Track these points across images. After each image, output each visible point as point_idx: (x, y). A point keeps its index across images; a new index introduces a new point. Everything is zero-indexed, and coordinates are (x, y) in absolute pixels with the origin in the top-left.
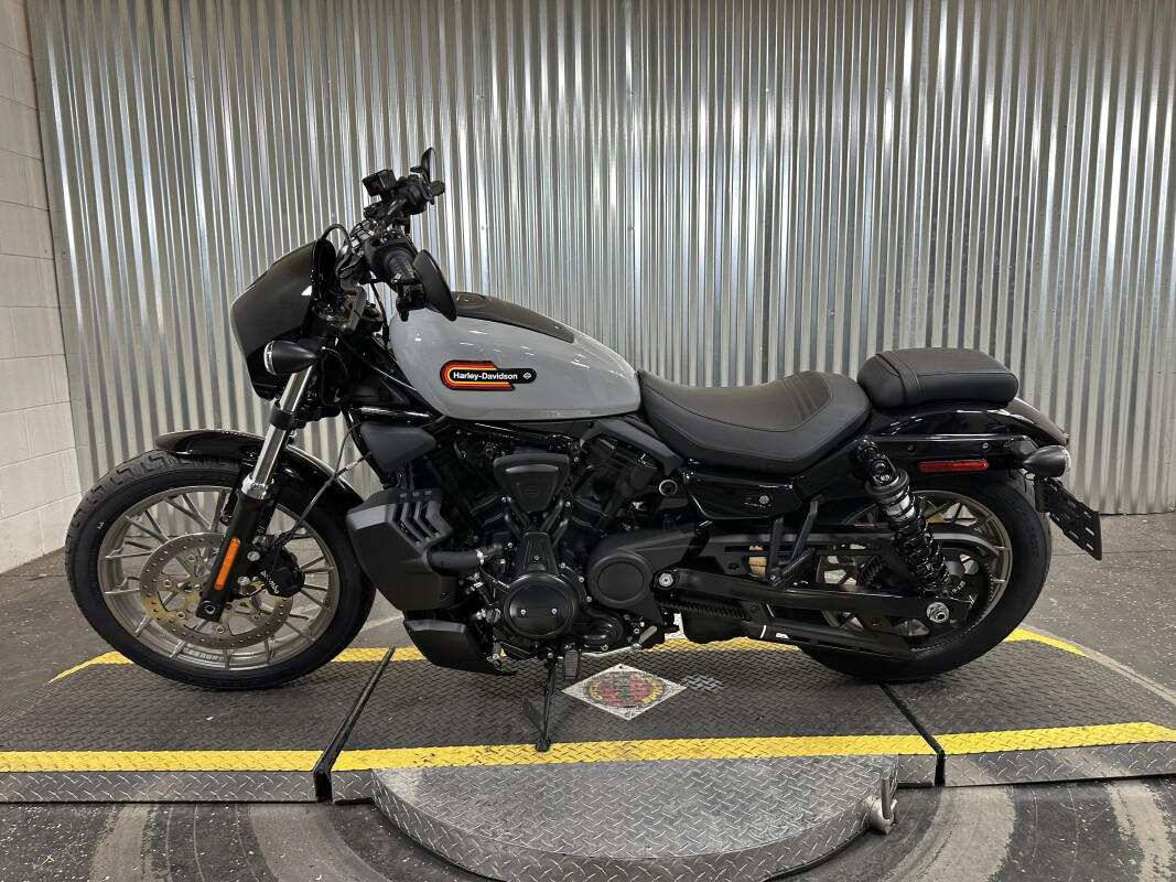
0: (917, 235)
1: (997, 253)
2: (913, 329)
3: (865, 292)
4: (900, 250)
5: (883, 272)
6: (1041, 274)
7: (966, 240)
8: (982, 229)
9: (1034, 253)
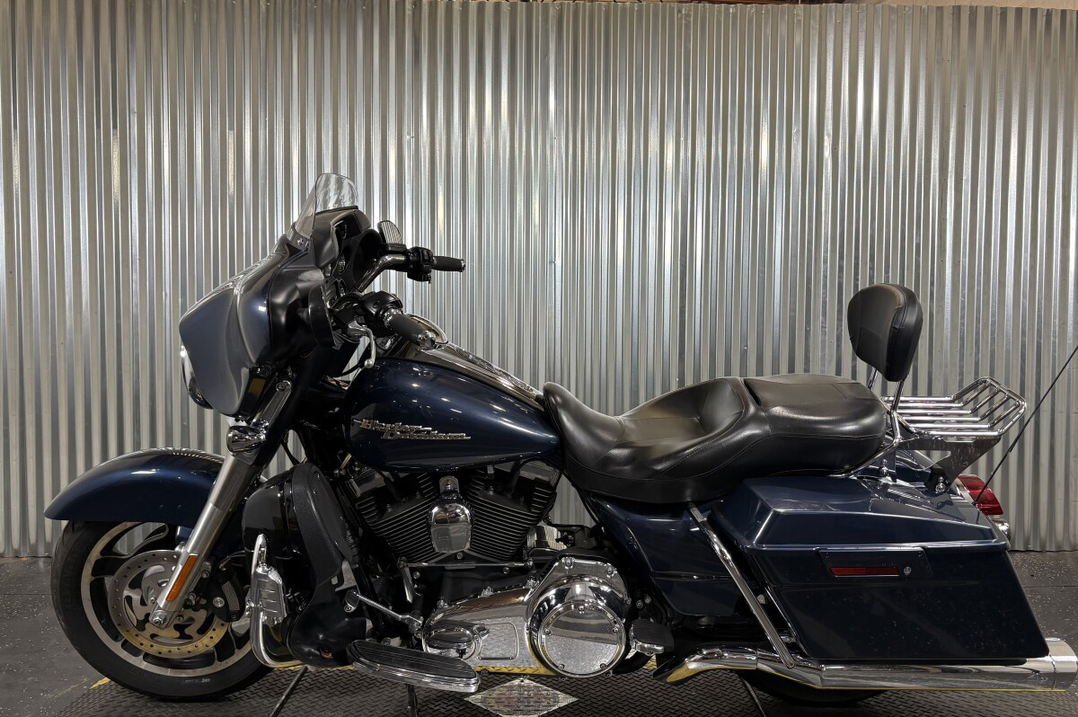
0: (825, 277)
2: (823, 365)
3: (776, 329)
4: (809, 290)
5: (793, 310)
6: (943, 316)
9: (936, 296)
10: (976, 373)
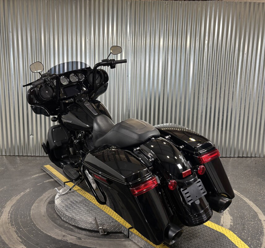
0: (204, 81)
1: (225, 87)
2: (202, 106)
3: (190, 95)
4: (199, 85)
5: (195, 90)
6: (236, 92)
7: (217, 83)
8: (221, 80)
9: (235, 87)
10: (245, 108)
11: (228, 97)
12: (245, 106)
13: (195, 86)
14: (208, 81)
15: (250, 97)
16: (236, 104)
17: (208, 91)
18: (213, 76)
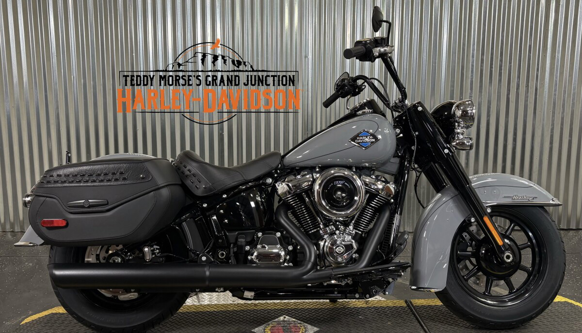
0: (473, 66)
1: (519, 77)
5: (453, 86)
6: (544, 89)
8: (510, 63)
9: (540, 78)
10: (562, 124)
11: (526, 101)
12: (563, 119)
13: (453, 77)
14: (482, 66)
15: (573, 99)
16: (544, 115)
17: (481, 86)
18: (492, 54)
